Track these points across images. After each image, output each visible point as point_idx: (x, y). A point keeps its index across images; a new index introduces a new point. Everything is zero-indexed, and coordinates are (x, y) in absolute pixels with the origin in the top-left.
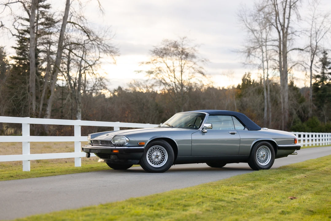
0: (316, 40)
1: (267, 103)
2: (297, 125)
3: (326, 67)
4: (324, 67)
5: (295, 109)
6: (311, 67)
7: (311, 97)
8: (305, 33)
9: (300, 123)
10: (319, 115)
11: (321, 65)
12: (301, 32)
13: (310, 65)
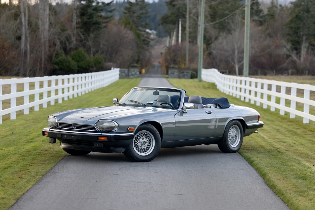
1: (24, 30)
2: (60, 58)
5: (59, 39)
7: (74, 23)
9: (64, 55)
10: (84, 46)
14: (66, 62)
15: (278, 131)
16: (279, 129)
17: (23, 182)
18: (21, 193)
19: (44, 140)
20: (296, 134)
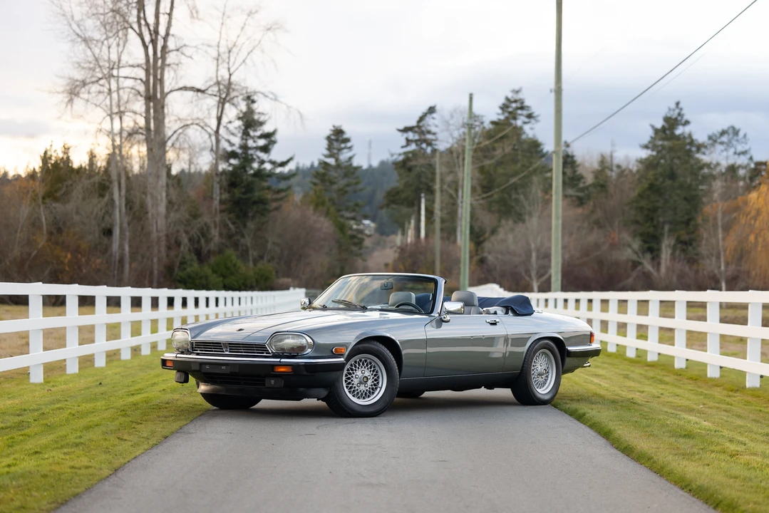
0: (229, 69)
1: (119, 216)
2: (189, 270)
3: (252, 133)
4: (246, 134)
5: (187, 232)
6: (217, 132)
7: (216, 202)
8: (206, 52)
9: (196, 265)
10: (236, 245)
11: (239, 127)
12: (195, 47)
13: (215, 128)
14: (201, 278)
15: (626, 377)
16: (628, 375)
17: (126, 445)
18: (122, 461)
19: (164, 390)
20: (662, 382)
